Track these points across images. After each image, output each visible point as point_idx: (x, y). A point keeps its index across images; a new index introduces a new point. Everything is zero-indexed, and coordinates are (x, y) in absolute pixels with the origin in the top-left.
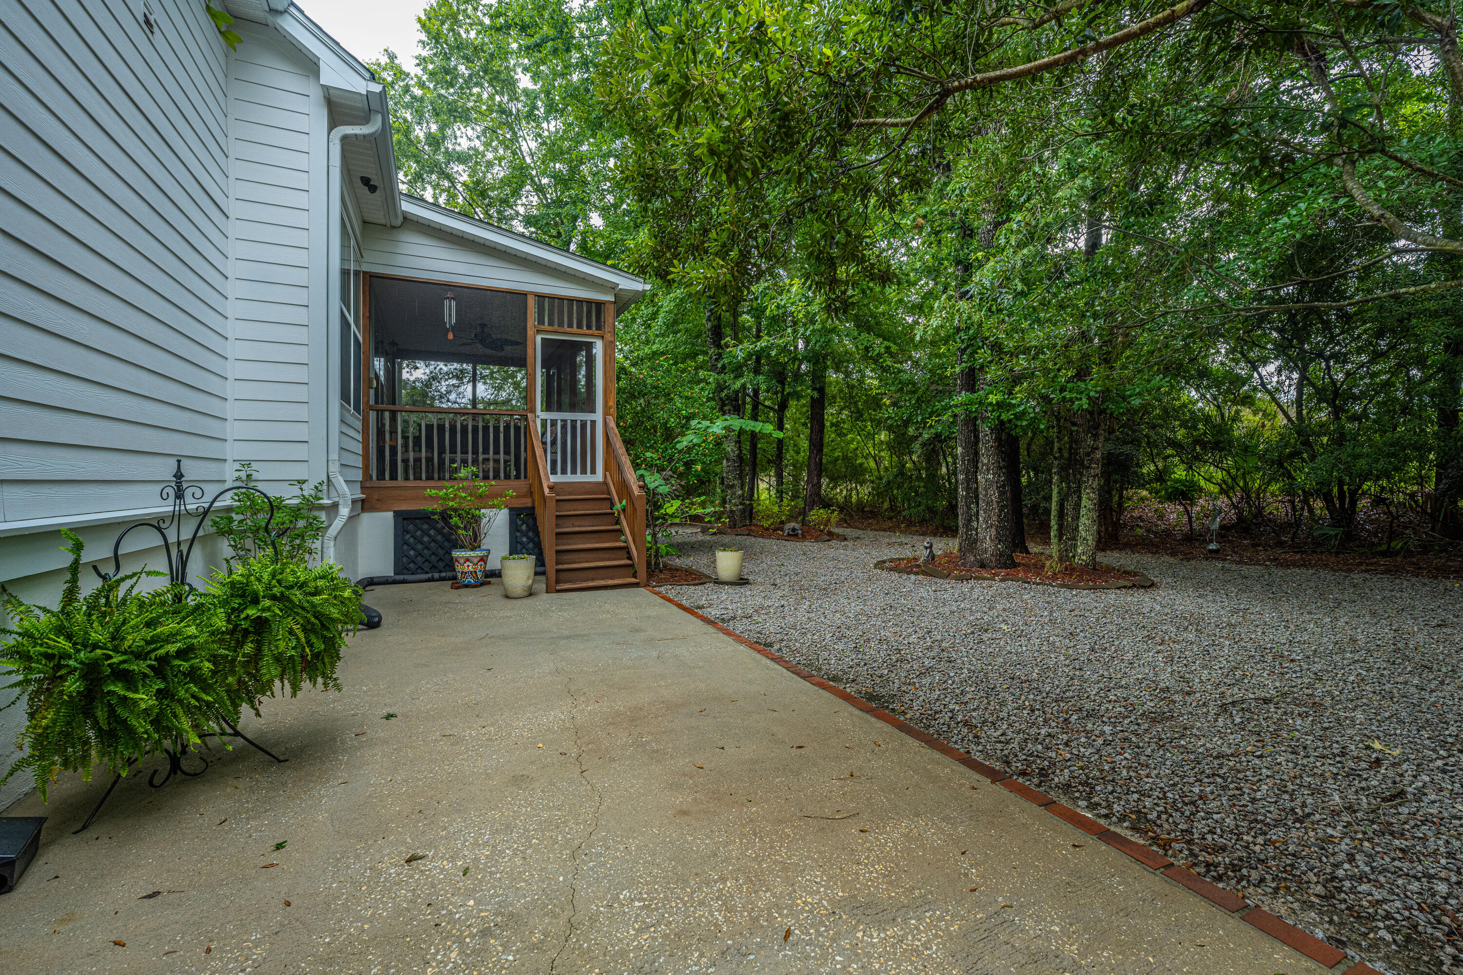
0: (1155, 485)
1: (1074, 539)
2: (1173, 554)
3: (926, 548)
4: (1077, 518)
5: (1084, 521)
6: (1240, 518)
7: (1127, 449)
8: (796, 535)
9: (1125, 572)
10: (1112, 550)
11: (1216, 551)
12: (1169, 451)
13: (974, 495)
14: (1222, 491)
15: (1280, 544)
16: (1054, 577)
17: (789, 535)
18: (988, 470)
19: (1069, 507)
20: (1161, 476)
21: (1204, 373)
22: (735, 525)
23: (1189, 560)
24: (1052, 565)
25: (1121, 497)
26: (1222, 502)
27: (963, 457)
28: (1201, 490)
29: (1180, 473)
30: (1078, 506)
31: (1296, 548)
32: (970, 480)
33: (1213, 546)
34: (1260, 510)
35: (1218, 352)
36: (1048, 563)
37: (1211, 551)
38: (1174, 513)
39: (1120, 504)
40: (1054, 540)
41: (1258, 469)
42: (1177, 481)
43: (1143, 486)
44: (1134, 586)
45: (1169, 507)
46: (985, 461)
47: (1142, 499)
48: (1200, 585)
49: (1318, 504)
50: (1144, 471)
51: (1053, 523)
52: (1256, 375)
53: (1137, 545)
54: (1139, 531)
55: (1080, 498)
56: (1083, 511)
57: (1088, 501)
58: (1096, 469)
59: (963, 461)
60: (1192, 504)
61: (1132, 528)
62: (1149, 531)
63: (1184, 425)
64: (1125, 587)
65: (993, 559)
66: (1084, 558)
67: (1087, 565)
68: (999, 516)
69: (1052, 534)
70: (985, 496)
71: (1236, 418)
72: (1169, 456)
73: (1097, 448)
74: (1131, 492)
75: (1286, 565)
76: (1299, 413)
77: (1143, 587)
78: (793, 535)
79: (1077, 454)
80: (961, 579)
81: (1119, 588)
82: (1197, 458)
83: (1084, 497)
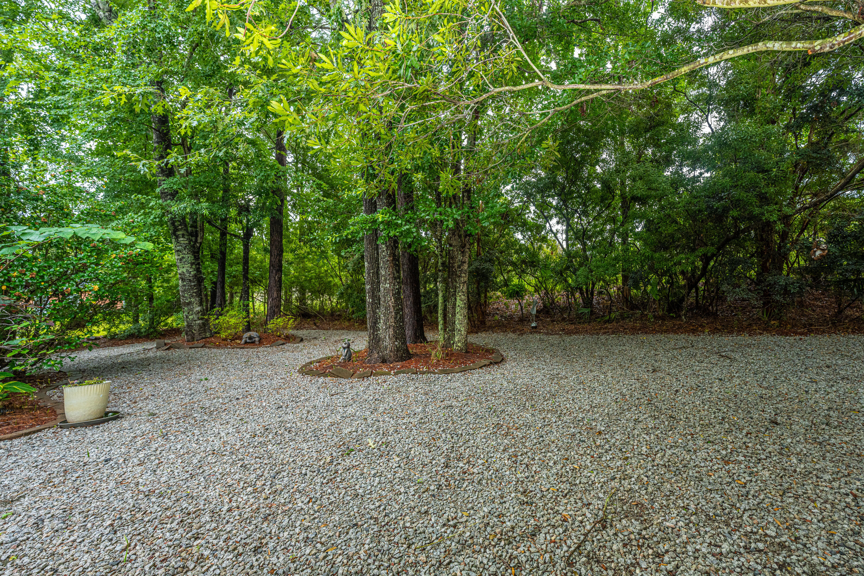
0: (505, 289)
1: (454, 330)
2: (514, 332)
3: (344, 348)
4: (454, 315)
5: (459, 317)
6: (545, 306)
7: (487, 265)
8: (253, 342)
9: (487, 351)
10: (481, 332)
11: (535, 327)
12: (510, 268)
13: (376, 302)
14: (536, 291)
15: (564, 319)
16: (437, 365)
17: (246, 342)
18: (385, 280)
19: (449, 306)
20: (506, 283)
21: (525, 224)
22: (193, 338)
23: (522, 334)
24: (437, 354)
25: (486, 295)
26: (536, 296)
27: (369, 270)
28: (526, 290)
29: (516, 281)
30: (454, 306)
31: (571, 321)
32: (374, 289)
33: (534, 325)
34: (553, 300)
35: (530, 212)
36: (433, 353)
37: (533, 327)
38: (513, 304)
39: (485, 301)
40: (441, 332)
41: (552, 277)
42: (515, 285)
43: (497, 290)
44: (491, 363)
45: (511, 301)
46: (383, 273)
47: (498, 297)
48: (531, 355)
49: (577, 295)
50: (498, 280)
51: (440, 319)
52: (548, 225)
53: (494, 327)
54: (497, 317)
55: (456, 299)
56: (458, 310)
57: (460, 301)
58: (464, 278)
59: (369, 274)
60: (523, 299)
61: (494, 316)
62: (502, 316)
63: (516, 252)
64: (485, 366)
65: (392, 354)
66: (459, 344)
67: (462, 350)
68: (396, 318)
69: (440, 328)
70: (384, 302)
71: (540, 248)
72: (510, 271)
73: (465, 262)
74: (492, 293)
75: (569, 333)
76: (567, 245)
77: (496, 363)
78: (251, 343)
79: (453, 267)
80: (363, 377)
81: (481, 367)
82: (523, 271)
83: (458, 298)
